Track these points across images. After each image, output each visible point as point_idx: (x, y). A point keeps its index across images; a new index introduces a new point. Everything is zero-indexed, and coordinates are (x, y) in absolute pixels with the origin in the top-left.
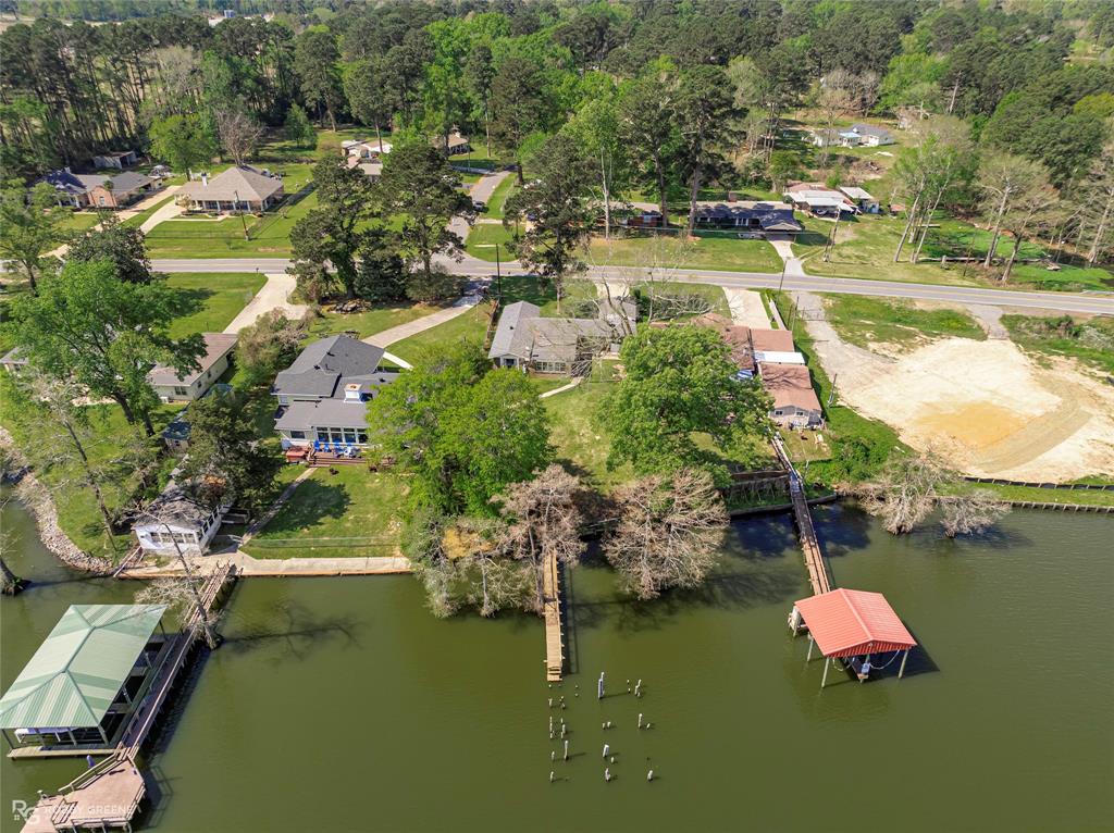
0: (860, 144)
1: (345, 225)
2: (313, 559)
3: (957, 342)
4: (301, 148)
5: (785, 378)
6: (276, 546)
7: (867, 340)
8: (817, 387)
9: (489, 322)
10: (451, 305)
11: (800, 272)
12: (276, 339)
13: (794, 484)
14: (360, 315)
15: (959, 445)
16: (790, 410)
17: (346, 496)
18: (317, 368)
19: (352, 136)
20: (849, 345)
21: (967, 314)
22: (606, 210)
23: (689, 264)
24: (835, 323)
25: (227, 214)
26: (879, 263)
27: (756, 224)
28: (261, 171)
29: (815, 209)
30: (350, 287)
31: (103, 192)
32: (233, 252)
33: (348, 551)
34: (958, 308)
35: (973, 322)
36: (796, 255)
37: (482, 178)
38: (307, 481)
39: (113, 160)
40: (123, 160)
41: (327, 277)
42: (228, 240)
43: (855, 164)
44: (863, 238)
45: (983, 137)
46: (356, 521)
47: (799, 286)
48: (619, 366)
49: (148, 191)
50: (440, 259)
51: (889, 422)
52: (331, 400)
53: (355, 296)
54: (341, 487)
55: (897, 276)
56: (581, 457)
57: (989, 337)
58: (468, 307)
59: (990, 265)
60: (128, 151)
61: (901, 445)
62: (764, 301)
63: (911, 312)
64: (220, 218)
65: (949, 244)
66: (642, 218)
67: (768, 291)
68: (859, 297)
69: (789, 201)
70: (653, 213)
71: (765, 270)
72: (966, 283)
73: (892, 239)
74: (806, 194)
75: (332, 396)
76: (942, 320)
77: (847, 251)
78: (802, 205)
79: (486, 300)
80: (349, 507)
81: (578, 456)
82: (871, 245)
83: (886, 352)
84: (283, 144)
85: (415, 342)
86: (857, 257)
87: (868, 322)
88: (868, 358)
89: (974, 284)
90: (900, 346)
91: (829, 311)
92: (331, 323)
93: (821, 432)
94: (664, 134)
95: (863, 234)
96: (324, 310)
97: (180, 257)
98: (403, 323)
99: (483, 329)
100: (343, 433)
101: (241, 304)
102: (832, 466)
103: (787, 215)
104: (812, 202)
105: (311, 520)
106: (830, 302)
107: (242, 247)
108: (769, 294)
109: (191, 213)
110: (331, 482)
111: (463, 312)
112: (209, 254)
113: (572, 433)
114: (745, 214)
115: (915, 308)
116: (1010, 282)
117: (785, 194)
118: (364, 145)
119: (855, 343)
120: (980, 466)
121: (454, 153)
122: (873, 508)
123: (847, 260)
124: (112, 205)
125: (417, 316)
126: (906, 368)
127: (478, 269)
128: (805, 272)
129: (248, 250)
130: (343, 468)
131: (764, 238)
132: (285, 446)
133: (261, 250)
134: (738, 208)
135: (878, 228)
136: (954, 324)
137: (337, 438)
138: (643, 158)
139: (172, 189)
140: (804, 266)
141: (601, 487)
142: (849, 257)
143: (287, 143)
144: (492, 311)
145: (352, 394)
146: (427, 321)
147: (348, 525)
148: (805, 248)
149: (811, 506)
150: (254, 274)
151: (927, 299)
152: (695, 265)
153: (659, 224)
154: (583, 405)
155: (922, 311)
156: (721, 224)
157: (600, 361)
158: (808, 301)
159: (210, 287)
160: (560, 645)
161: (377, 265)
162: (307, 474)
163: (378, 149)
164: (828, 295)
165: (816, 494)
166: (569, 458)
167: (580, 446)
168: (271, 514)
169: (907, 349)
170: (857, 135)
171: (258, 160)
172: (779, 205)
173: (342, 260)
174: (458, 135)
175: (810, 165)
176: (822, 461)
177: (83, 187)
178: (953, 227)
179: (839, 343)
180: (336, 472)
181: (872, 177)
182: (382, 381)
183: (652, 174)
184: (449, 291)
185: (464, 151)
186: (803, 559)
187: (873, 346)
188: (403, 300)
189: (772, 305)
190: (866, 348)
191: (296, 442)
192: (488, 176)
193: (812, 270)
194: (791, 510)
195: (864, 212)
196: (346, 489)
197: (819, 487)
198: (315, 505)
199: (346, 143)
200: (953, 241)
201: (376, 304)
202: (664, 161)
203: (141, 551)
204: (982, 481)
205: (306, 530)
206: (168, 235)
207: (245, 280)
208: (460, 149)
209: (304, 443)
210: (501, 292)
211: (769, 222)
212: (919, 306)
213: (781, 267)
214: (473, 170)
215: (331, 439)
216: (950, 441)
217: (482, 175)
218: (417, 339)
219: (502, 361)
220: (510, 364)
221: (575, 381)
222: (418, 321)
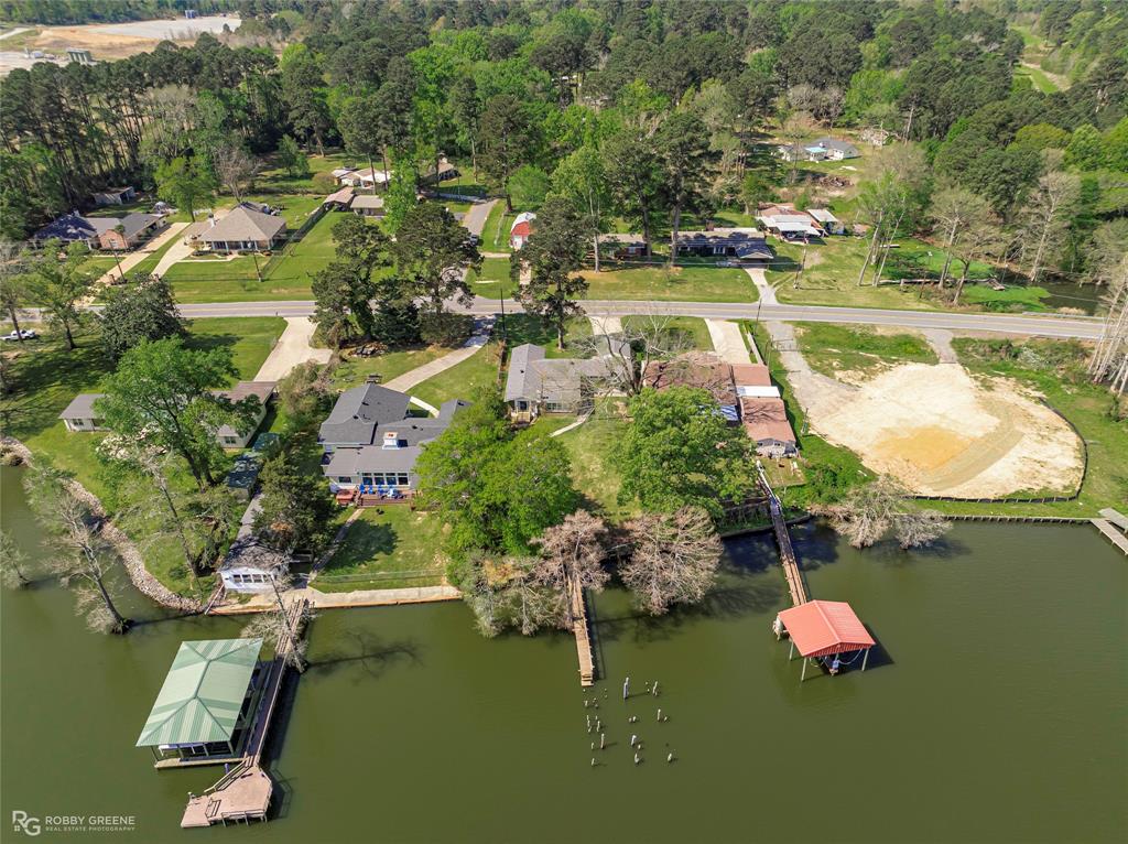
0: (826, 158)
1: (363, 276)
2: (373, 591)
3: (914, 368)
4: (293, 177)
5: (763, 412)
6: (339, 581)
7: (834, 369)
8: (791, 418)
9: (498, 362)
10: (462, 345)
11: (773, 301)
12: (312, 389)
13: (774, 507)
14: (380, 358)
15: (913, 467)
16: (769, 442)
17: (394, 534)
18: (356, 417)
19: (340, 162)
20: (818, 375)
21: (923, 339)
22: (595, 245)
23: (674, 296)
24: (805, 352)
25: (235, 254)
26: (844, 287)
27: (731, 252)
28: (261, 206)
29: (785, 234)
30: (368, 331)
31: (115, 236)
32: (248, 295)
33: (403, 583)
34: (914, 332)
35: (927, 346)
36: (770, 282)
37: (473, 207)
38: (357, 523)
39: (113, 197)
40: (123, 196)
41: (346, 323)
42: (243, 282)
43: (822, 179)
44: (830, 262)
45: (937, 164)
46: (406, 556)
47: (774, 316)
48: (618, 403)
49: (154, 231)
50: (452, 304)
51: (853, 448)
52: (372, 447)
53: (373, 339)
54: (388, 526)
55: (861, 301)
56: (594, 491)
57: (941, 361)
58: (477, 347)
59: (944, 286)
60: (127, 186)
61: (864, 469)
62: (742, 331)
63: (874, 338)
64: (229, 258)
65: (908, 265)
66: (627, 250)
67: (746, 322)
68: (827, 325)
69: (762, 227)
70: (638, 244)
71: (742, 299)
72: (923, 306)
73: (856, 261)
74: (779, 219)
75: (372, 443)
76: (899, 345)
77: (816, 276)
78: (773, 230)
79: (492, 340)
80: (398, 544)
81: (590, 490)
82: (837, 268)
83: (850, 380)
84: (274, 173)
85: (434, 384)
86: (825, 282)
87: (835, 350)
88: (834, 387)
89: (929, 307)
90: (862, 374)
91: (800, 340)
92: (354, 367)
93: (796, 460)
94: (646, 176)
95: (830, 257)
96: (345, 353)
97: (199, 301)
98: (420, 365)
99: (494, 369)
100: (384, 476)
101: (265, 350)
102: (806, 491)
103: (760, 244)
104: (783, 227)
105: (366, 557)
106: (801, 331)
107: (256, 289)
108: (748, 326)
109: (200, 254)
110: (379, 521)
111: (473, 353)
112: (226, 297)
113: (583, 469)
114: (721, 241)
115: (876, 334)
116: (961, 305)
117: (758, 218)
118: (356, 174)
119: (824, 372)
120: (930, 485)
121: (442, 179)
122: (840, 528)
123: (815, 286)
124: (123, 247)
125: (432, 357)
126: (868, 394)
127: (485, 308)
128: (779, 301)
129: (262, 291)
130: (388, 508)
131: (740, 267)
132: (333, 490)
133: (275, 291)
134: (715, 237)
135: (843, 250)
136: (911, 349)
137: (379, 481)
138: (627, 196)
139: (177, 227)
140: (777, 295)
141: (611, 518)
142: (817, 282)
143: (279, 171)
144: (501, 352)
145: (390, 441)
146: (442, 362)
147: (399, 559)
148: (777, 275)
149: (788, 526)
150: (273, 318)
151: (887, 325)
152: (679, 296)
153: (642, 255)
154: (590, 441)
155: (882, 336)
156: (700, 253)
157: (601, 394)
158: (781, 332)
159: (233, 331)
160: (590, 657)
161: (392, 312)
162: (357, 515)
163: (370, 178)
164: (799, 324)
165: (792, 516)
166: (583, 492)
167: (591, 480)
168: (331, 552)
169: (869, 376)
170: (824, 150)
171: (253, 191)
172: (752, 232)
173: (362, 309)
174: (445, 160)
175: (779, 183)
176: (798, 486)
177: (94, 230)
178: (911, 247)
179: (810, 373)
180: (382, 512)
181: (837, 193)
182: (415, 428)
183: (636, 211)
184: (460, 332)
185: (451, 177)
186: (784, 574)
187: (838, 374)
188: (416, 342)
189: (749, 336)
190: (833, 377)
191: (343, 486)
192: (478, 204)
193: (784, 298)
194: (772, 530)
195: (830, 234)
196: (393, 528)
197: (795, 510)
198: (367, 544)
199: (338, 172)
200: (911, 261)
201: (393, 347)
202: (646, 200)
203: (223, 590)
204: (931, 498)
205: (363, 566)
206: (184, 277)
207: (267, 324)
208: (448, 176)
209: (351, 487)
210: (507, 331)
211: (744, 251)
212: (880, 332)
213: (756, 295)
214: (463, 197)
215: (374, 482)
216: (905, 463)
217: (472, 203)
218: (433, 381)
219: (516, 403)
220: (524, 406)
221: (582, 419)
222: (434, 362)
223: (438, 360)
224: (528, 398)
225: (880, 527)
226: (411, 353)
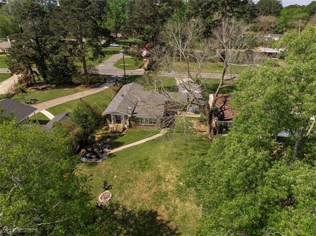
0: (272, 40)
9: (113, 93)
10: (98, 87)
14: (46, 91)
48: (193, 121)
53: (48, 83)
56: (167, 209)
58: (106, 87)
74: (265, 49)
81: (163, 207)
92: (27, 95)
96: (29, 89)
109: (1, 53)
111: (102, 90)
113: (159, 179)
125: (76, 92)
127: (117, 72)
144: (117, 89)
150: (6, 74)
154: (169, 151)
157: (181, 117)
166: (154, 208)
167: (166, 194)
170: (270, 37)
188: (72, 85)
201: (57, 86)
219: (112, 117)
220: (118, 121)
221: (163, 132)
222: (76, 94)
223: (80, 93)
224: (122, 113)
226: (66, 89)
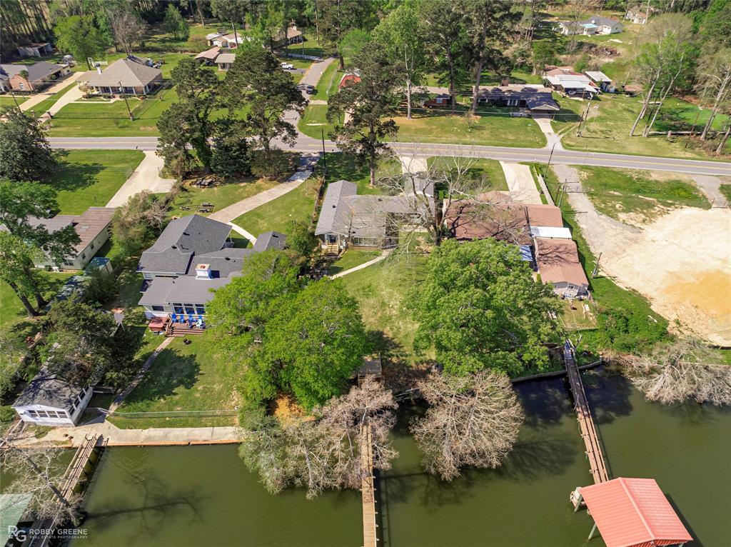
0: (597, 33)
1: (201, 115)
2: (167, 429)
3: (689, 212)
4: (177, 40)
5: (555, 254)
6: (138, 417)
7: (617, 210)
8: (582, 259)
9: (316, 196)
10: (287, 179)
11: (559, 147)
12: (144, 218)
13: (567, 352)
14: (215, 189)
15: (701, 313)
16: (562, 284)
17: (197, 366)
18: (174, 248)
19: (215, 30)
20: (604, 217)
21: (693, 184)
22: (408, 95)
23: (473, 140)
24: (590, 194)
25: (118, 98)
26: (618, 136)
27: (523, 104)
28: (144, 60)
29: (567, 90)
30: (207, 164)
31: (21, 80)
32: (121, 131)
33: (197, 422)
34: (685, 178)
35: (698, 191)
36: (556, 131)
37: (313, 64)
38: (166, 352)
39: (33, 50)
40: (41, 50)
41: (189, 157)
42: (116, 121)
43: (593, 49)
44: (605, 115)
45: (702, 30)
46: (204, 391)
47: (559, 160)
48: (420, 238)
49: (58, 76)
50: (276, 143)
51: (642, 292)
52: (186, 276)
53: (212, 172)
54: (193, 357)
55: (634, 149)
56: (392, 329)
57: (713, 206)
58: (300, 181)
59: (705, 138)
60: (45, 42)
61: (654, 314)
62: (533, 173)
63: (649, 182)
64: (112, 101)
65: (672, 119)
66: (435, 100)
67: (536, 165)
68: (607, 170)
69: (547, 84)
70: (444, 95)
71: (532, 145)
72: (688, 155)
73: (627, 115)
74: (562, 78)
75: (186, 273)
76: (672, 189)
77: (593, 126)
78: (557, 87)
79: (314, 175)
80: (199, 377)
81: (388, 328)
82: (611, 120)
83: (633, 222)
84: (164, 36)
85: (257, 214)
86: (601, 131)
87: (616, 193)
88: (619, 229)
89: (694, 155)
90: (643, 216)
91: (585, 183)
92: (192, 196)
93: (587, 303)
94: (454, 34)
95: (604, 111)
96: (187, 184)
97: (79, 135)
98: (248, 196)
99: (312, 202)
100: (195, 308)
101: (123, 177)
102: (598, 335)
103: (548, 98)
104: (566, 85)
105: (167, 391)
106: (585, 175)
107: (128, 127)
108: (539, 169)
109: (89, 97)
110: (185, 352)
111: (296, 186)
112: (101, 132)
113: (383, 304)
114: (515, 96)
115: (651, 179)
116: (723, 154)
117: (544, 77)
118: (224, 37)
119: (608, 214)
120: (720, 333)
121: (292, 43)
123: (594, 135)
124: (28, 89)
125: (259, 189)
126: (651, 237)
127: (308, 146)
128: (563, 147)
129: (132, 128)
130: (196, 338)
131: (530, 116)
132: (149, 317)
133: (142, 128)
134: (510, 91)
135: (615, 106)
136: (683, 194)
137: (190, 311)
138: (437, 53)
139: (78, 74)
140: (562, 141)
141: (408, 358)
142: (594, 132)
143: (167, 35)
144: (318, 187)
145: (202, 272)
146: (269, 193)
147: (198, 395)
148: (561, 124)
149: (581, 371)
151: (660, 171)
152: (478, 141)
153: (447, 106)
154: (392, 276)
155: (657, 182)
156: (496, 105)
158: (567, 174)
159: (100, 161)
161: (227, 149)
162: (165, 344)
163: (234, 41)
164: (583, 168)
165: (585, 361)
166: (381, 329)
167: (390, 318)
168: (135, 383)
169: (650, 218)
170: (595, 26)
171: (144, 50)
172: (540, 88)
173: (200, 144)
174: (295, 28)
175: (561, 51)
176: (591, 330)
177: (6, 75)
178: (673, 104)
179: (595, 214)
180: (190, 342)
181: (607, 60)
182: (228, 259)
183: (444, 66)
184: (286, 167)
185: (300, 41)
186: (578, 424)
187: (622, 216)
188: (250, 177)
189: (540, 179)
190: (616, 218)
191: (157, 314)
192: (318, 62)
193: (568, 145)
194: (564, 375)
195: (604, 92)
196: (197, 359)
197: (588, 354)
198: (170, 376)
199: (210, 36)
200: (674, 116)
201: (228, 180)
202: (453, 56)
203: (23, 422)
204: (723, 348)
205: (162, 400)
206: (72, 116)
207: (128, 156)
208: (296, 40)
209: (164, 315)
210: (327, 168)
211: (534, 104)
212: (654, 177)
213: (544, 141)
214: (306, 57)
215: (185, 312)
216: (694, 310)
217: (313, 61)
218: (258, 212)
221: (385, 253)
222: (261, 194)
223: (265, 192)
224: (337, 232)
225: (684, 388)
226: (242, 185)
